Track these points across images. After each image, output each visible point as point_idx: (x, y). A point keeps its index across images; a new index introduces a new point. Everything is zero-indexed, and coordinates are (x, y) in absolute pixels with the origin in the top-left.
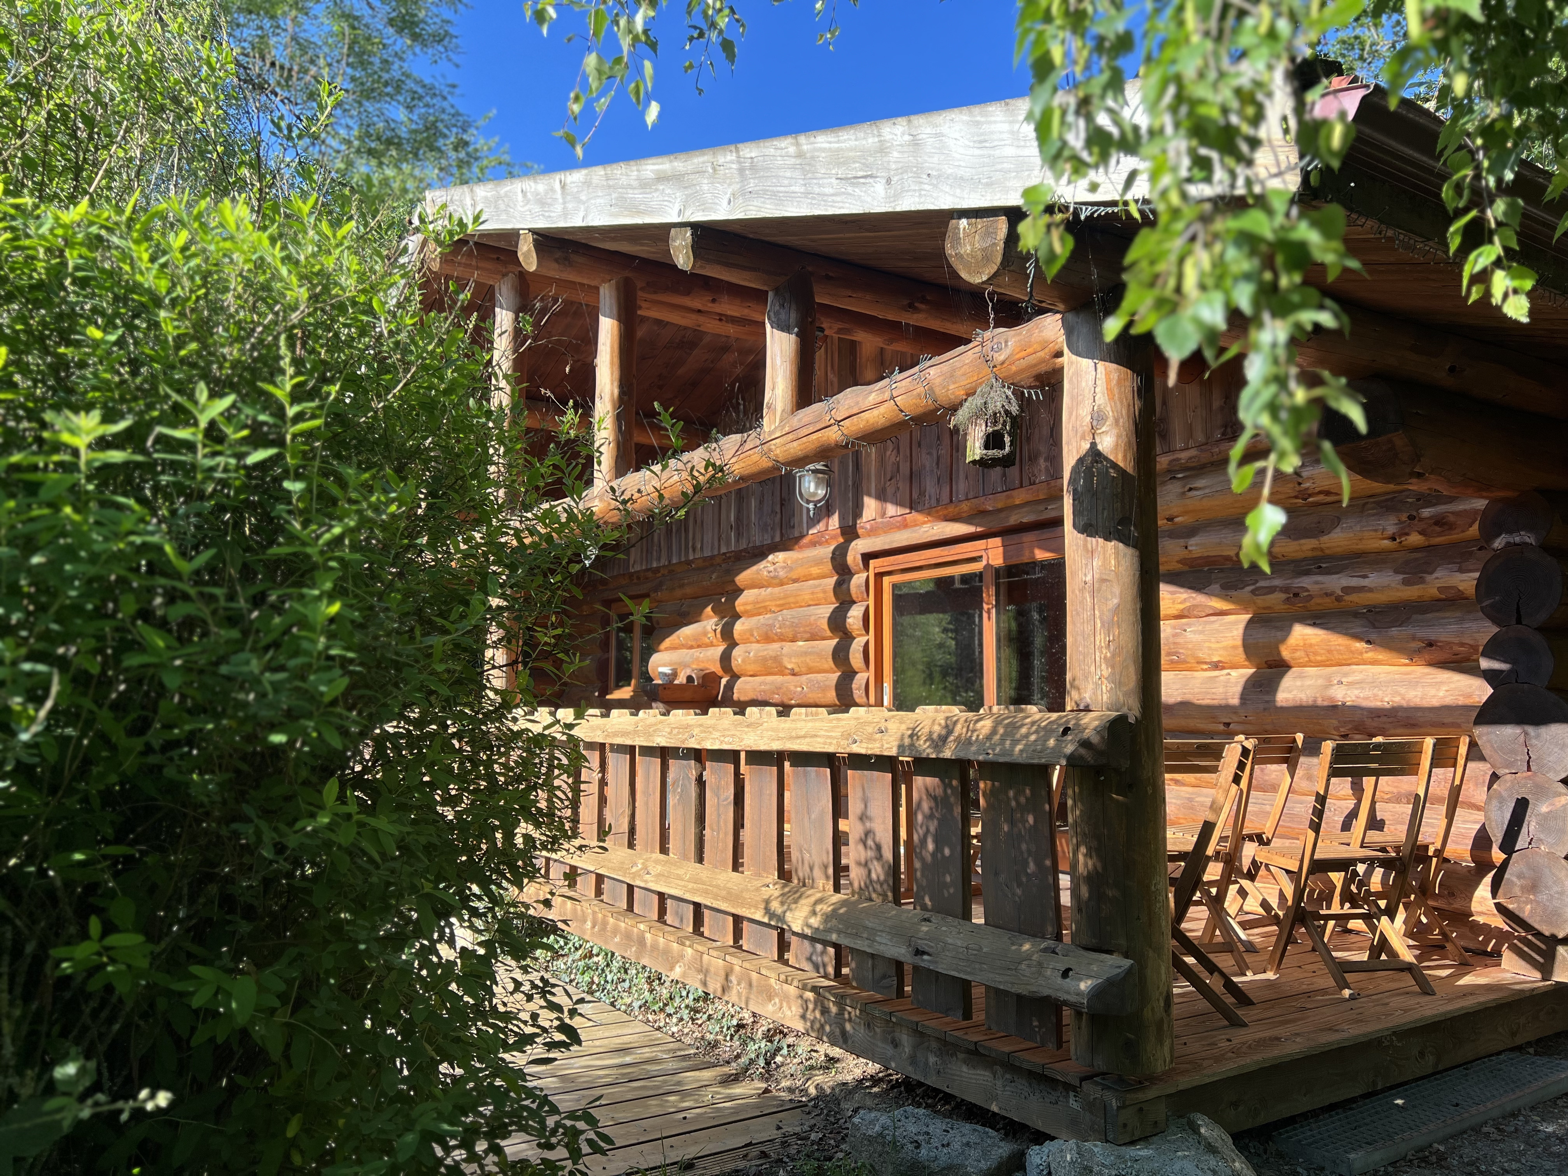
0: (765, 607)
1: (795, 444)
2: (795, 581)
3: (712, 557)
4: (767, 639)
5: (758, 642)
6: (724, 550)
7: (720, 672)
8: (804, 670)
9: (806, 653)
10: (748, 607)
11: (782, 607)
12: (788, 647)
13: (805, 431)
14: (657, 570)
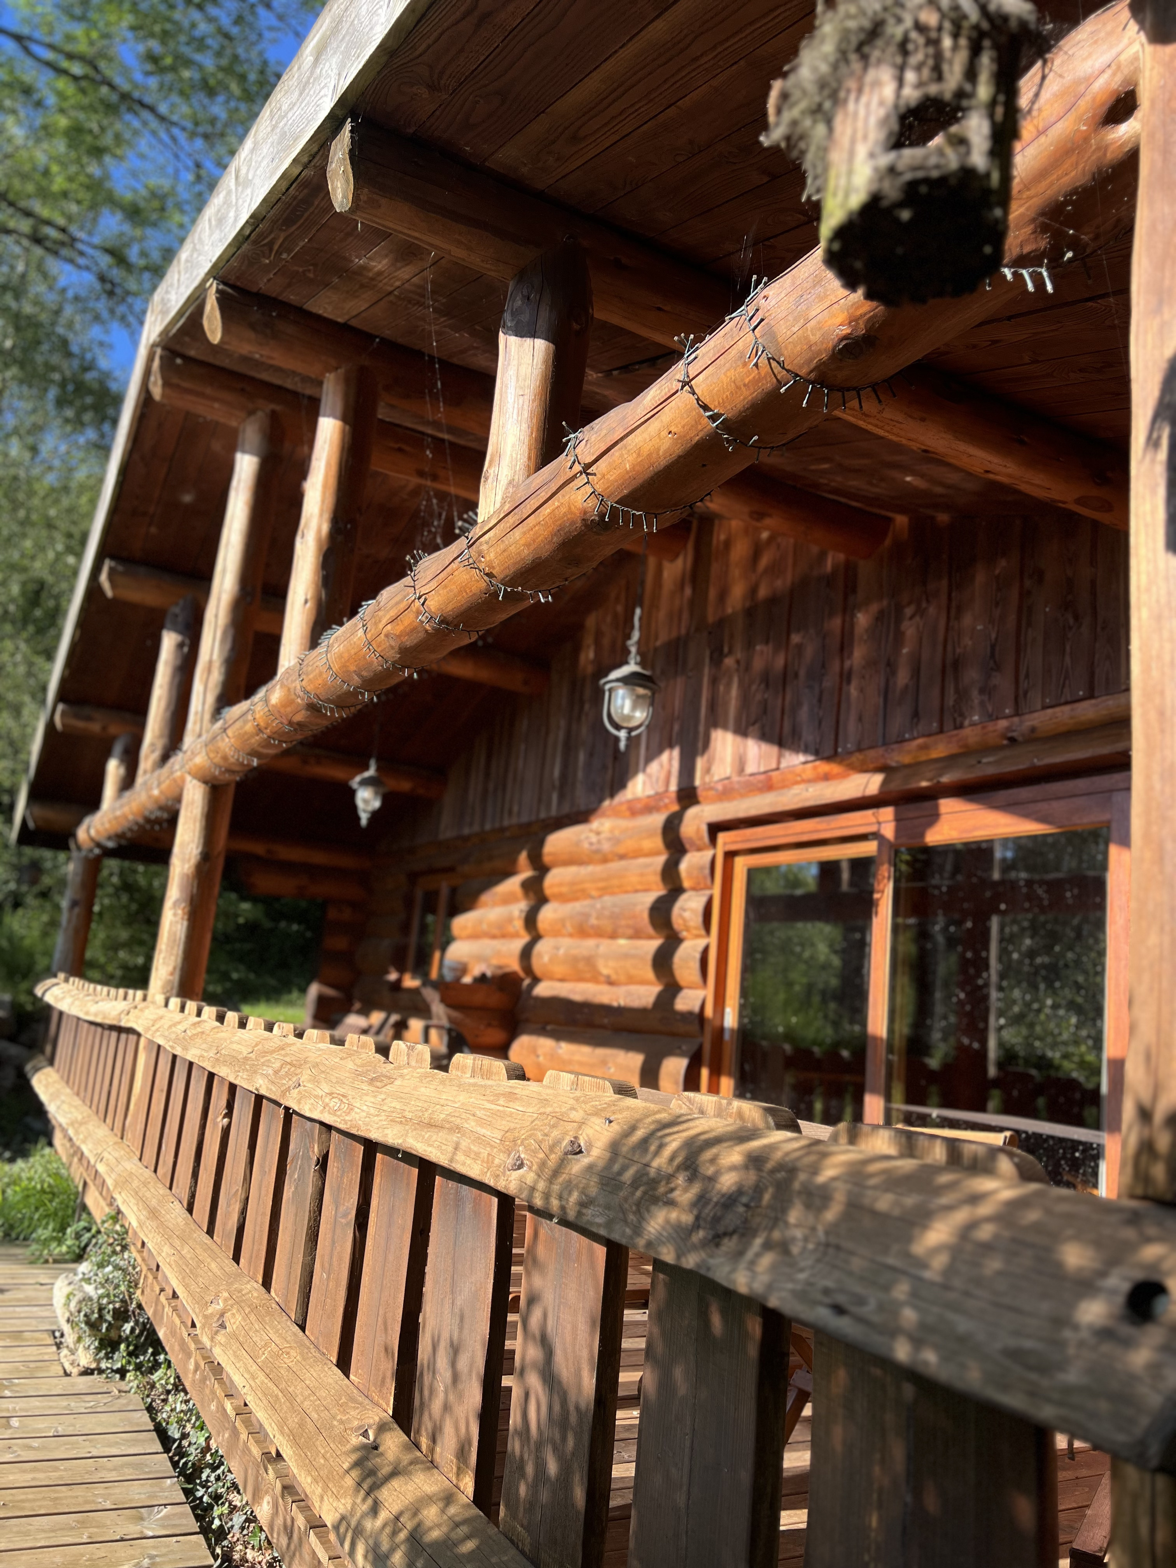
0: (583, 891)
1: (517, 533)
2: (622, 857)
3: (529, 825)
4: (583, 931)
5: (571, 935)
6: (543, 815)
7: (522, 974)
8: (623, 978)
9: (626, 956)
10: (564, 889)
11: (605, 891)
12: (605, 946)
13: (534, 503)
14: (466, 839)
